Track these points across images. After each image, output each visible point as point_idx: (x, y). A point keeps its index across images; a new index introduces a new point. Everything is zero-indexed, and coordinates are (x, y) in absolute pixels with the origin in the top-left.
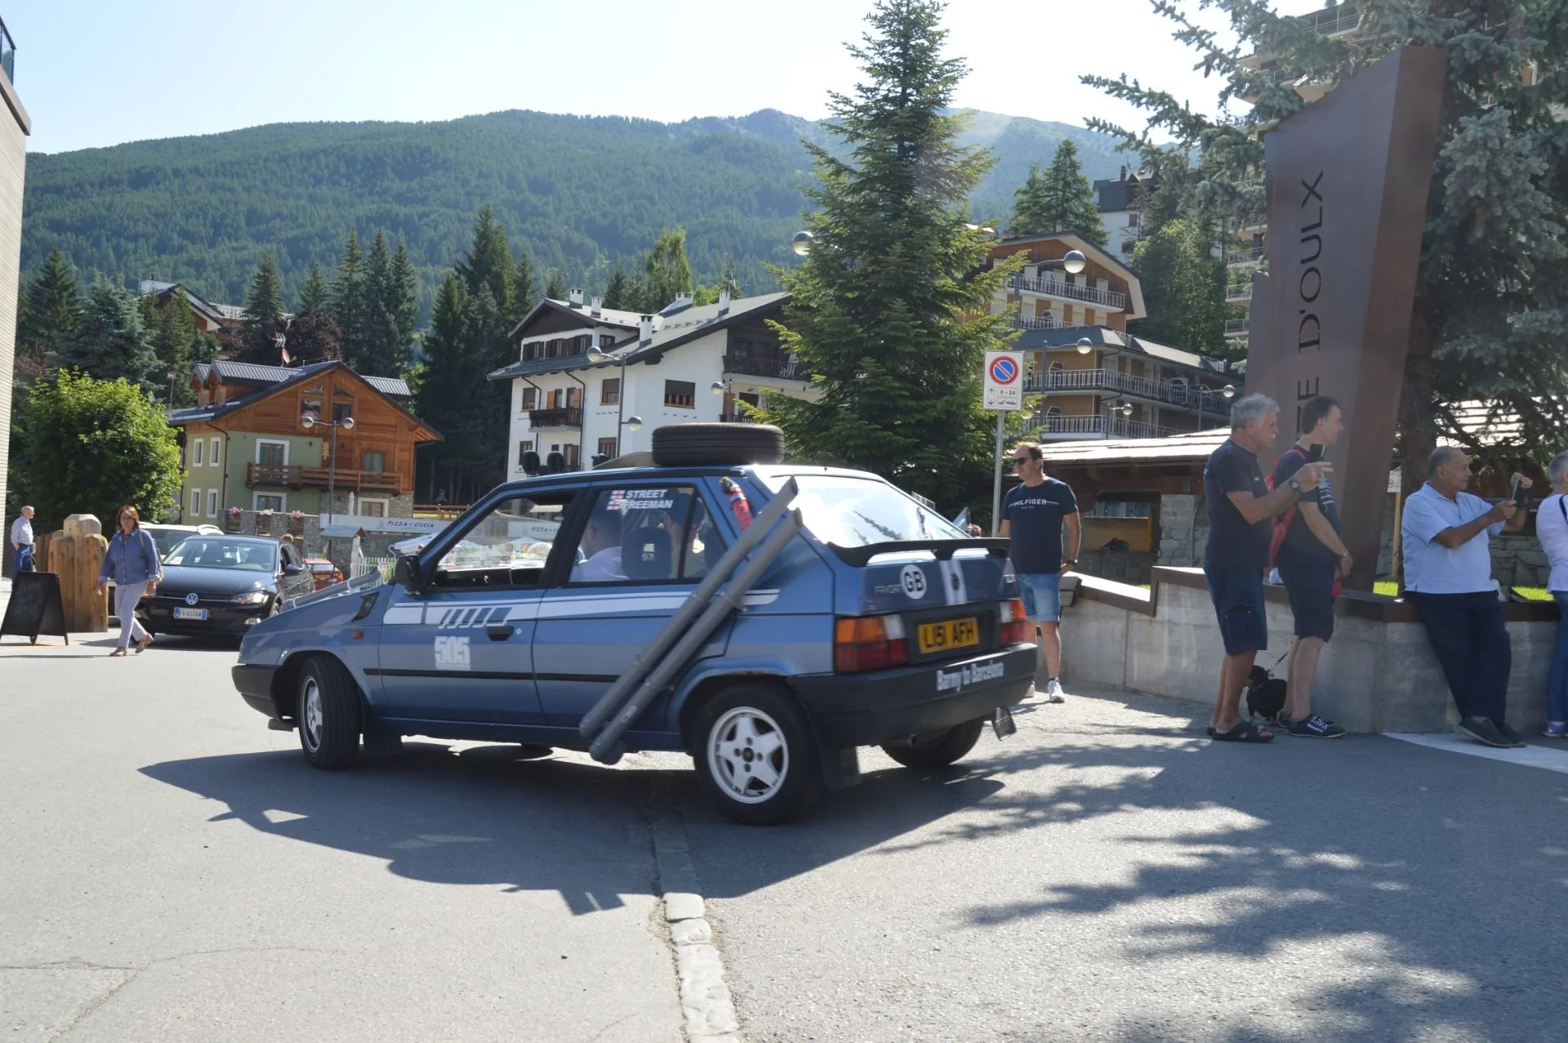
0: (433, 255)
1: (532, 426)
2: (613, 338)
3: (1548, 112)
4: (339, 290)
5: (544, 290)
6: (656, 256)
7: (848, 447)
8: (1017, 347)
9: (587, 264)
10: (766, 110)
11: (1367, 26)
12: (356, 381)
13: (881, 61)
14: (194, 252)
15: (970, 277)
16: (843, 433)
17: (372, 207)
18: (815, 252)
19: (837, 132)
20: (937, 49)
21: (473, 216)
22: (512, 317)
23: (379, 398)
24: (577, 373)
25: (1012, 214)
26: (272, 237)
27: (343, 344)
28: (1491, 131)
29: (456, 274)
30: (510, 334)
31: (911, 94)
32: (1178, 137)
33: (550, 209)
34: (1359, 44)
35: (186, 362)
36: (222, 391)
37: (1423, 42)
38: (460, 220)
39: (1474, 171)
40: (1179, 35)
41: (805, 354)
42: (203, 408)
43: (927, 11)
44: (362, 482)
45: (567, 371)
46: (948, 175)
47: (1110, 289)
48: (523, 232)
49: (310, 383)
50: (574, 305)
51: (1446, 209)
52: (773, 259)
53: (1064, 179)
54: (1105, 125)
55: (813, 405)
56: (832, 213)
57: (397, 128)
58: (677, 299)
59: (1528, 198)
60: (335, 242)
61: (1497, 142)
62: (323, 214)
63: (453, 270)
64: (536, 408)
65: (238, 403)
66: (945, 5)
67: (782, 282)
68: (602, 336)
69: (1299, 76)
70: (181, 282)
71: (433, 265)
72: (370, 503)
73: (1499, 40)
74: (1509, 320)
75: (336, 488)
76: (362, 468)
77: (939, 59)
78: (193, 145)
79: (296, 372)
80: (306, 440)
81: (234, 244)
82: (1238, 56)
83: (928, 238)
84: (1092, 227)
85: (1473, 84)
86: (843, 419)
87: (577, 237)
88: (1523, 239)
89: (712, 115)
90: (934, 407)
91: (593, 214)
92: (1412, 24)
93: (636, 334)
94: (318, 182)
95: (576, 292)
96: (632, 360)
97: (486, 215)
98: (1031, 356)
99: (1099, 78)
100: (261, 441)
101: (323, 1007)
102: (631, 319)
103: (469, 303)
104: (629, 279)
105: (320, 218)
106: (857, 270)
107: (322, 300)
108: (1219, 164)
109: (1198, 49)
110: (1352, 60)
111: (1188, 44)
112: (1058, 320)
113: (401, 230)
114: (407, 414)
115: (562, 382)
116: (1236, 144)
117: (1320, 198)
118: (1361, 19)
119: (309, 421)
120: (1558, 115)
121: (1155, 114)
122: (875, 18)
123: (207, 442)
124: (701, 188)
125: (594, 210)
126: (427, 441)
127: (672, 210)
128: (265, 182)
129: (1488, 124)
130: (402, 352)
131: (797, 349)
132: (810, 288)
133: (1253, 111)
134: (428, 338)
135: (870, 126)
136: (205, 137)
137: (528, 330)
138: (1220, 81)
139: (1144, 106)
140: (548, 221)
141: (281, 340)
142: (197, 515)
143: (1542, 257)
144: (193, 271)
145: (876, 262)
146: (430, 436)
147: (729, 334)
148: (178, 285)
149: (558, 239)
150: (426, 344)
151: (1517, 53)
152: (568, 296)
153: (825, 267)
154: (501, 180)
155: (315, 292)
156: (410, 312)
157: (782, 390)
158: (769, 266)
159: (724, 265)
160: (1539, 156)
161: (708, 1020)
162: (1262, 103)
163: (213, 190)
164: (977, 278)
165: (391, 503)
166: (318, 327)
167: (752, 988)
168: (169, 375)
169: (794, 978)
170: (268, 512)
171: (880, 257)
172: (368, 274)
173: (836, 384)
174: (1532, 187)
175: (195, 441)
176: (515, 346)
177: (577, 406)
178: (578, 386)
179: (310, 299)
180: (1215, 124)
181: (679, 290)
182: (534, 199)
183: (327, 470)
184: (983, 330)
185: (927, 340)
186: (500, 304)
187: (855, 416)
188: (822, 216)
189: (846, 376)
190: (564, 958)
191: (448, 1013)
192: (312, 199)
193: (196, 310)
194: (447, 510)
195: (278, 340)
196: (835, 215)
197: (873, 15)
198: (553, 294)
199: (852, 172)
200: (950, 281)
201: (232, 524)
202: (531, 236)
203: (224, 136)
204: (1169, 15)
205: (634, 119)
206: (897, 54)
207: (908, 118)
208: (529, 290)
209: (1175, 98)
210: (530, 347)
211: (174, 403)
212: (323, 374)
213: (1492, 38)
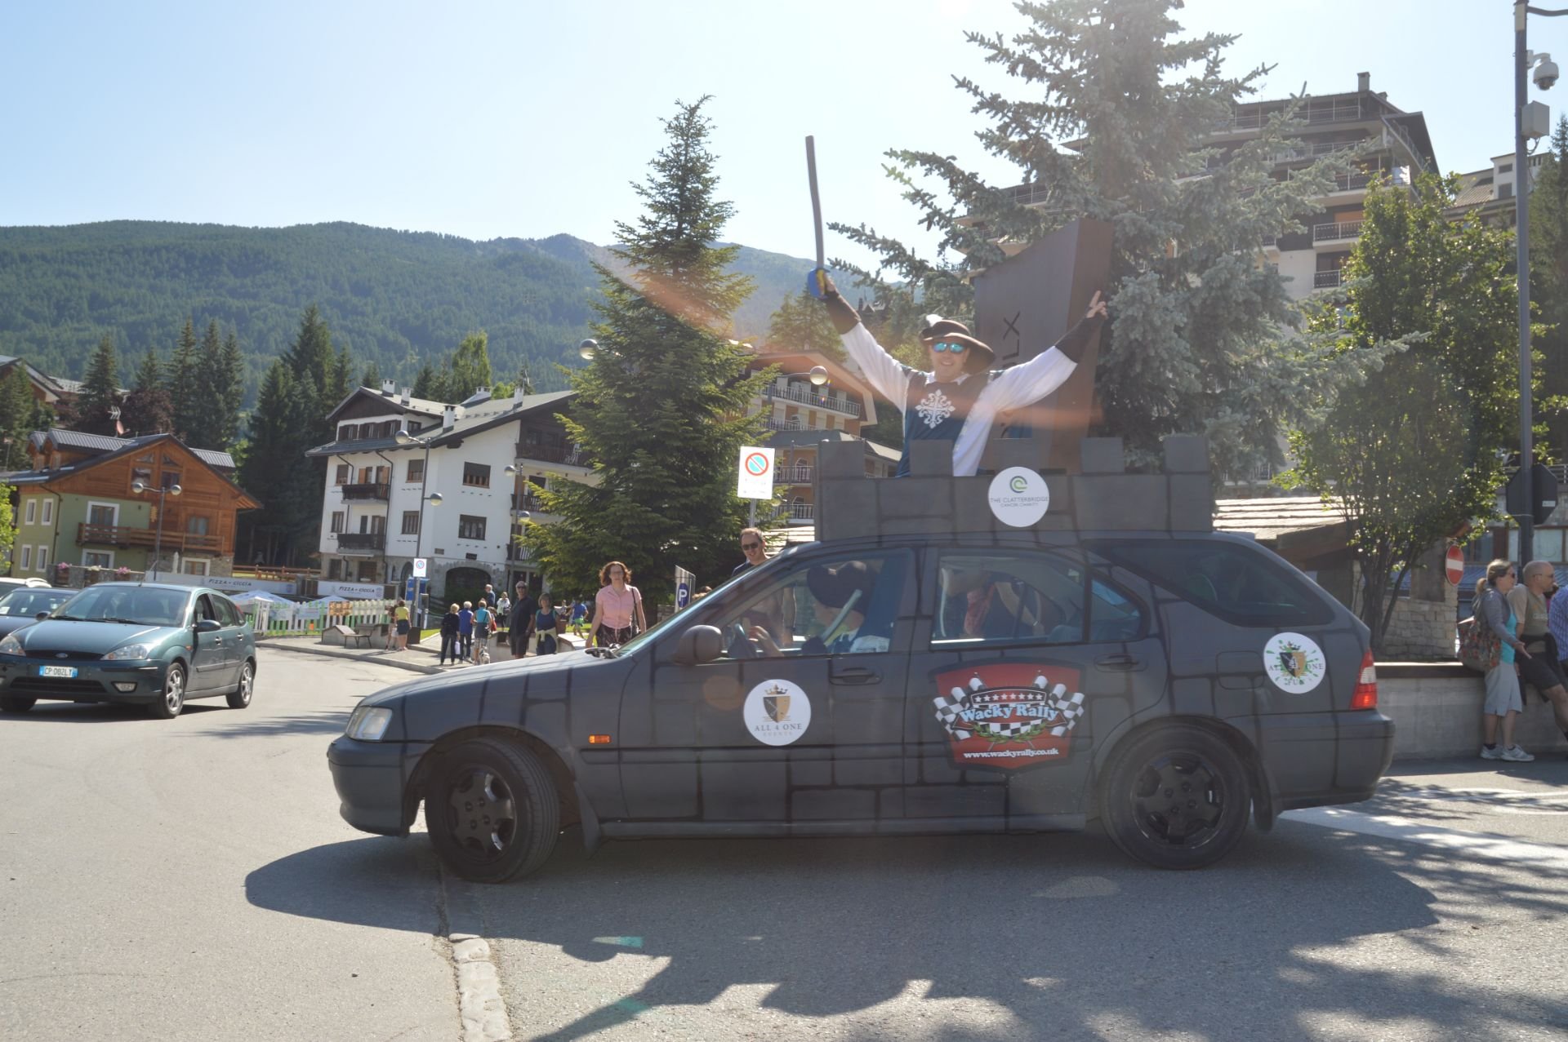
0: (261, 344)
1: (344, 498)
2: (419, 424)
3: (1185, 279)
4: (173, 371)
5: (360, 380)
6: (462, 355)
7: (623, 526)
8: (768, 444)
9: (400, 359)
10: (562, 235)
11: (1053, 201)
12: (184, 452)
13: (662, 199)
14: (38, 330)
15: (730, 384)
16: (618, 514)
17: (207, 299)
18: (598, 355)
19: (622, 257)
20: (709, 192)
21: (300, 312)
22: (330, 402)
23: (205, 469)
24: (386, 453)
25: (768, 333)
26: (113, 321)
27: (174, 419)
28: (1144, 289)
29: (282, 362)
30: (327, 417)
31: (686, 228)
32: (905, 277)
33: (369, 309)
34: (1049, 214)
35: (24, 430)
36: (57, 456)
37: (1096, 217)
38: (288, 314)
39: (1134, 319)
40: (907, 196)
41: (587, 444)
42: (37, 472)
43: (702, 161)
44: (186, 543)
45: (378, 451)
46: (713, 297)
47: (847, 399)
48: (343, 328)
49: (140, 453)
50: (386, 394)
51: (1113, 348)
52: (563, 362)
53: (812, 306)
54: (845, 265)
55: (592, 488)
56: (615, 323)
57: (234, 231)
58: (478, 392)
59: (1173, 342)
60: (171, 328)
61: (1150, 298)
62: (162, 303)
63: (279, 358)
64: (349, 483)
65: (72, 468)
66: (717, 157)
67: (570, 381)
68: (409, 422)
69: (1002, 236)
70: (23, 356)
71: (261, 353)
72: (193, 563)
73: (1150, 221)
74: (1161, 439)
75: (162, 548)
76: (187, 531)
77: (711, 200)
78: (41, 234)
79: (129, 442)
80: (133, 504)
81: (76, 325)
82: (954, 216)
83: (696, 349)
84: (834, 347)
85: (1132, 252)
86: (618, 502)
87: (391, 336)
88: (1170, 376)
89: (515, 236)
90: (697, 493)
91: (406, 315)
92: (1087, 202)
93: (437, 421)
94: (158, 274)
95: (388, 382)
96: (436, 444)
97: (312, 312)
98: (781, 452)
99: (843, 226)
100: (92, 503)
101: (121, 1029)
102: (436, 408)
103: (293, 387)
104: (436, 372)
105: (159, 306)
106: (634, 373)
107: (156, 379)
108: (939, 301)
109: (922, 208)
110: (1042, 225)
111: (914, 203)
112: (803, 423)
113: (233, 321)
114: (232, 484)
115: (373, 461)
116: (951, 285)
117: (1017, 333)
118: (1049, 194)
119: (139, 487)
120: (1193, 282)
121: (887, 257)
122: (658, 163)
123: (40, 502)
124: (503, 298)
125: (408, 312)
126: (248, 509)
127: (476, 314)
128: (109, 272)
129: (1143, 284)
130: (228, 428)
131: (580, 440)
132: (593, 387)
133: (965, 260)
134: (253, 417)
135: (650, 253)
136: (53, 228)
137: (343, 414)
138: (939, 234)
139: (879, 251)
140: (366, 320)
141: (116, 413)
142: (27, 569)
143: (1184, 390)
144: (35, 348)
145: (651, 368)
146: (251, 504)
147: (522, 425)
148: (19, 360)
149: (375, 335)
150: (251, 422)
151: (1163, 232)
152: (381, 385)
153: (606, 370)
154: (326, 284)
155: (150, 371)
156: (238, 394)
157: (567, 475)
158: (560, 367)
159: (520, 365)
160: (1181, 312)
161: (484, 1030)
162: (973, 254)
163: (59, 275)
164: (737, 385)
165: (212, 563)
166: (152, 403)
167: (525, 1000)
168: (6, 441)
169: (563, 990)
170: (96, 568)
171: (655, 363)
172: (201, 358)
173: (614, 471)
174: (1176, 335)
175: (28, 501)
176: (332, 428)
177: (385, 482)
178: (387, 465)
179: (143, 377)
180: (936, 268)
181: (480, 385)
182: (355, 300)
183: (154, 532)
184: (740, 429)
185: (693, 435)
186: (320, 390)
187: (629, 499)
188: (606, 327)
189: (622, 464)
190: (354, 976)
191: (243, 1030)
192: (152, 288)
193: (35, 383)
194: (264, 570)
195: (114, 413)
196: (617, 326)
197: (656, 160)
198: (368, 383)
199: (633, 291)
200: (713, 387)
201: (61, 578)
202: (350, 332)
203: (73, 229)
204: (898, 179)
205: (446, 236)
206: (675, 195)
207: (683, 247)
208: (347, 379)
209: (904, 246)
210: (345, 429)
211: (9, 466)
212: (154, 445)
213: (1145, 219)
